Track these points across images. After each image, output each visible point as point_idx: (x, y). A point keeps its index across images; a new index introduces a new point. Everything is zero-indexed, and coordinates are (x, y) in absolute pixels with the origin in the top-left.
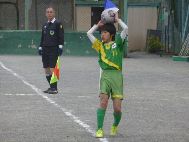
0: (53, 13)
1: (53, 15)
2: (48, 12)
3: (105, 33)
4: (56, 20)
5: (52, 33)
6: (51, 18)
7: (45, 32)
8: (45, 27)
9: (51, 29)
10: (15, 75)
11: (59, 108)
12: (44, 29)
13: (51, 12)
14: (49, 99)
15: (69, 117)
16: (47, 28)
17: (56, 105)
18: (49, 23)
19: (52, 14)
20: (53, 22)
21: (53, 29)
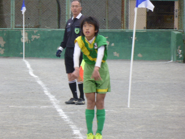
0: (79, 8)
1: (79, 9)
2: (73, 6)
3: (90, 26)
4: (82, 16)
5: (77, 31)
6: (76, 13)
7: (69, 30)
8: (69, 24)
9: (76, 26)
10: (40, 82)
11: (69, 124)
12: (67, 27)
13: (77, 6)
14: (64, 113)
15: (75, 136)
16: (71, 25)
17: (68, 120)
18: (74, 19)
19: (77, 8)
20: (78, 17)
21: (78, 26)
